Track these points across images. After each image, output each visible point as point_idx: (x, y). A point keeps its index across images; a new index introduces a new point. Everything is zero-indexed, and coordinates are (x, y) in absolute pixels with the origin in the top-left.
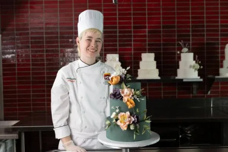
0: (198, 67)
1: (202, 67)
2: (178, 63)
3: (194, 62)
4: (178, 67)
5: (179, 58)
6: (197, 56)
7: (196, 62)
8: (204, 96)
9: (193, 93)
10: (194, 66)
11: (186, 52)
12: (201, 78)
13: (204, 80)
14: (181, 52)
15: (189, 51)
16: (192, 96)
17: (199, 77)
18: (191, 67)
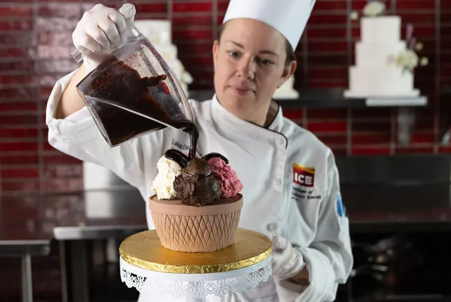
0: (412, 60)
1: (425, 61)
2: (353, 48)
3: (402, 45)
4: (353, 61)
5: (357, 33)
6: (410, 29)
7: (408, 46)
8: (430, 150)
9: (397, 141)
10: (400, 60)
11: (379, 15)
12: (422, 94)
13: (430, 100)
14: (361, 15)
15: (388, 12)
16: (397, 150)
17: (416, 93)
18: (390, 60)
